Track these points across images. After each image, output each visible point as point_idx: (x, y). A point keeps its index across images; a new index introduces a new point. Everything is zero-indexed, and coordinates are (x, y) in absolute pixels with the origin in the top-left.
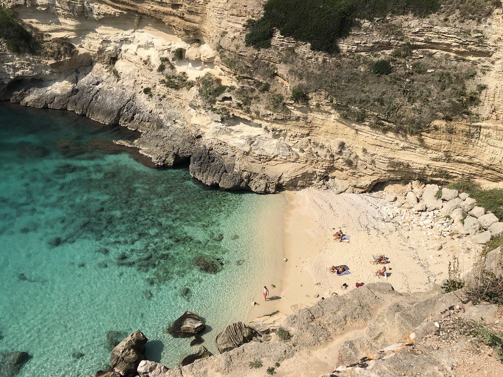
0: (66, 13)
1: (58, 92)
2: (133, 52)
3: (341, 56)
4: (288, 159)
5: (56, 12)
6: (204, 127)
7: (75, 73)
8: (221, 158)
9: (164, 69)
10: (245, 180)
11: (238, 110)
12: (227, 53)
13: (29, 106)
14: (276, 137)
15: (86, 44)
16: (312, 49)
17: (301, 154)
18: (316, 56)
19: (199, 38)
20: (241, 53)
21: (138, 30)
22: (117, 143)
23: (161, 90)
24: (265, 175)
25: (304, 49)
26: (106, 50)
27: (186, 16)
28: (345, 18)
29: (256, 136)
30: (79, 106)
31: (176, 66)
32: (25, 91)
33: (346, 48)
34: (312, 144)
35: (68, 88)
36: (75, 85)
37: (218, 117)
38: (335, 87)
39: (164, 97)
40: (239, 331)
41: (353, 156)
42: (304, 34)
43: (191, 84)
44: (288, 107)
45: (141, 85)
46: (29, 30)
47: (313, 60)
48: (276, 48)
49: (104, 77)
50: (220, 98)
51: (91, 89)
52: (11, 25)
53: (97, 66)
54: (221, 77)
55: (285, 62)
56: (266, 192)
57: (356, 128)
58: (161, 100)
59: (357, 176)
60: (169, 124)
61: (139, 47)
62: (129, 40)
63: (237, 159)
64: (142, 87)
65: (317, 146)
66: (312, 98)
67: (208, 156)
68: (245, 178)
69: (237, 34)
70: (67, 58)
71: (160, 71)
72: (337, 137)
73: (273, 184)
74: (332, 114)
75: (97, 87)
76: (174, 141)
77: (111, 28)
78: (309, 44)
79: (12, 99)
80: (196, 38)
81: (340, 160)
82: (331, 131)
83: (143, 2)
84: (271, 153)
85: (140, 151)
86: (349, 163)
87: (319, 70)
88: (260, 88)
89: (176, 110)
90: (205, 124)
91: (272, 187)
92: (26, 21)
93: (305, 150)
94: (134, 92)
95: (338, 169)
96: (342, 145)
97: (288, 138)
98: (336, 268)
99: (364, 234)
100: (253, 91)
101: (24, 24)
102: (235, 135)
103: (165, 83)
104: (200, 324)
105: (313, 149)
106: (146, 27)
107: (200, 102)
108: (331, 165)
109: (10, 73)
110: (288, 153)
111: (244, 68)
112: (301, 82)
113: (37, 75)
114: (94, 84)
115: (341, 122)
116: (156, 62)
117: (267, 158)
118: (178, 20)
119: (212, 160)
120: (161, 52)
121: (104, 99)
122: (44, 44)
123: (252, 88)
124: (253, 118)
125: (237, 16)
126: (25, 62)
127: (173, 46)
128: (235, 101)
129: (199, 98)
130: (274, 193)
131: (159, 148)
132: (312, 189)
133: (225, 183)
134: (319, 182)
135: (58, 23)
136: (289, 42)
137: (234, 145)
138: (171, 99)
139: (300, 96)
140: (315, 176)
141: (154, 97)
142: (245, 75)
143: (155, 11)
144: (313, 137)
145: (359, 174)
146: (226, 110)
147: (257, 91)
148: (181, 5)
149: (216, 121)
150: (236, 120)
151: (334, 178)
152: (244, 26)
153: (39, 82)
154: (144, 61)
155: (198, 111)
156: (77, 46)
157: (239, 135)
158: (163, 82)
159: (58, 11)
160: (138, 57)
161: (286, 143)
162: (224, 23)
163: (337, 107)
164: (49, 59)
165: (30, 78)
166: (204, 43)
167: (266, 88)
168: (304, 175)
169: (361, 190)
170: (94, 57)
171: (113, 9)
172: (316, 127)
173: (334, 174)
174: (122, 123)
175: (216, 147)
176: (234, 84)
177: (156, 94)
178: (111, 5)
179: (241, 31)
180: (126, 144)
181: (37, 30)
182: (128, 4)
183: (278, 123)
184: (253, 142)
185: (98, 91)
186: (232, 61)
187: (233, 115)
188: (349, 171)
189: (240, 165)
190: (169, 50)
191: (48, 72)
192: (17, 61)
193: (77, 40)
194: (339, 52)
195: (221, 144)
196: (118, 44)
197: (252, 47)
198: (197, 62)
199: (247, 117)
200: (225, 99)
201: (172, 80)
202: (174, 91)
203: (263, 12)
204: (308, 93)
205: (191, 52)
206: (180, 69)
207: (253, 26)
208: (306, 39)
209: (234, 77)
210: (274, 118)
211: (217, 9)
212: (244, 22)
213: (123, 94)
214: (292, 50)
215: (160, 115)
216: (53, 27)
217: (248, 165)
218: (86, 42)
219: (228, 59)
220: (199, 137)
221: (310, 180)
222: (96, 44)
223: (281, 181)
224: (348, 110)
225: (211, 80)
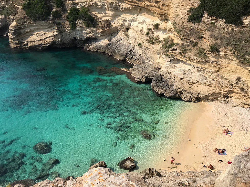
0: (109, 8)
1: (103, 44)
2: (136, 26)
3: (243, 27)
4: (205, 84)
5: (105, 8)
6: (162, 64)
7: (110, 36)
8: (168, 80)
9: (149, 34)
10: (179, 93)
11: (179, 56)
12: (177, 26)
13: (91, 51)
14: (199, 71)
15: (116, 22)
16: (226, 23)
17: (212, 82)
18: (228, 27)
19: (167, 18)
20: (185, 26)
21: (139, 15)
22: (122, 69)
23: (146, 44)
24: (190, 91)
25: (221, 23)
26: (124, 25)
27: (161, 7)
28: (248, 5)
29: (187, 70)
30: (110, 51)
31: (155, 33)
32: (90, 44)
33: (247, 22)
34: (220, 77)
35: (107, 43)
36: (110, 41)
37: (169, 59)
38: (237, 45)
39: (147, 48)
40: (151, 173)
41: (246, 85)
42: (222, 14)
43: (160, 42)
44: (207, 55)
45: (138, 42)
46: (93, 17)
47: (225, 29)
48: (204, 23)
49: (122, 38)
50: (171, 49)
51: (116, 43)
52: (86, 15)
53: (120, 32)
54: (174, 38)
55: (209, 31)
56: (190, 101)
57: (249, 69)
58: (145, 49)
59: (247, 98)
60: (147, 62)
61: (139, 23)
62: (135, 20)
63: (176, 82)
64: (138, 43)
65: (223, 78)
66: (222, 51)
67: (161, 79)
68: (179, 92)
69: (184, 16)
70: (107, 29)
71: (146, 35)
72: (236, 74)
73: (194, 97)
74: (234, 60)
75: (119, 43)
76: (147, 70)
77: (127, 14)
78: (224, 20)
79: (85, 47)
80: (166, 18)
81: (237, 87)
82: (232, 70)
83: (142, 1)
84: (195, 80)
85: (131, 74)
86: (242, 90)
87: (228, 35)
88: (193, 44)
89: (151, 55)
90: (163, 62)
91: (193, 99)
92: (93, 13)
93: (215, 80)
94: (134, 45)
95: (235, 93)
96: (239, 79)
97: (206, 72)
98: (218, 150)
99: (243, 133)
100: (188, 46)
101: (92, 14)
102: (177, 69)
103: (148, 41)
104: (133, 164)
105: (220, 80)
106: (143, 13)
107: (161, 51)
108: (231, 90)
109: (85, 36)
110: (205, 81)
111: (185, 33)
112: (216, 42)
113: (95, 37)
114: (118, 41)
115: (239, 65)
116: (145, 31)
117: (193, 82)
118: (157, 9)
119: (163, 81)
120: (148, 26)
121: (121, 48)
122: (99, 23)
123: (188, 45)
124: (187, 61)
125: (185, 6)
126: (91, 31)
127: (154, 22)
128: (178, 51)
129: (161, 49)
130: (194, 102)
131: (140, 73)
132: (217, 102)
133: (168, 94)
134: (222, 99)
135: (106, 13)
136: (212, 19)
137: (175, 74)
138: (150, 49)
139: (215, 50)
140: (220, 95)
141: (142, 48)
142: (185, 37)
143: (147, 5)
144: (221, 73)
145: (248, 97)
146: (173, 56)
147: (191, 46)
148: (159, 2)
149: (167, 61)
150: (178, 61)
151: (232, 97)
152: (188, 11)
153: (95, 40)
154: (140, 30)
155: (160, 56)
156: (112, 23)
157: (179, 69)
158: (147, 40)
159: (106, 8)
160: (138, 28)
161: (205, 75)
162: (178, 10)
163: (237, 57)
164: (100, 30)
165: (92, 38)
166: (169, 21)
167: (196, 45)
168: (213, 94)
169: (248, 106)
170: (119, 28)
171: (129, 5)
172: (223, 67)
173: (232, 95)
174: (127, 60)
175: (166, 74)
176: (179, 42)
177: (143, 46)
178: (128, 4)
179: (186, 14)
180: (125, 70)
181: (97, 16)
182: (135, 3)
183: (201, 64)
184: (186, 73)
185: (119, 44)
186: (179, 30)
187: (177, 58)
188: (241, 94)
189: (177, 85)
190: (152, 24)
191: (99, 35)
192: (88, 30)
193: (113, 20)
194: (243, 24)
195: (169, 73)
196: (130, 22)
197: (191, 22)
198: (165, 30)
199: (184, 60)
200: (173, 50)
201: (152, 39)
202: (152, 45)
203: (199, 3)
204: (220, 48)
205: (163, 25)
206: (156, 34)
207: (193, 11)
208: (222, 18)
209: (180, 38)
210: (198, 61)
211: (176, 3)
212: (188, 9)
213: (129, 46)
214: (213, 24)
215: (144, 57)
216: (103, 15)
217: (181, 85)
218: (116, 21)
219: (178, 29)
220: (159, 69)
221: (217, 97)
222: (121, 22)
223: (199, 96)
224: (244, 59)
225: (169, 40)
